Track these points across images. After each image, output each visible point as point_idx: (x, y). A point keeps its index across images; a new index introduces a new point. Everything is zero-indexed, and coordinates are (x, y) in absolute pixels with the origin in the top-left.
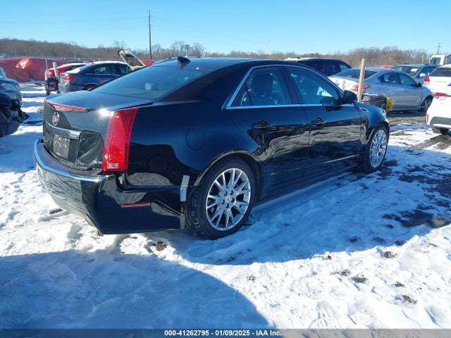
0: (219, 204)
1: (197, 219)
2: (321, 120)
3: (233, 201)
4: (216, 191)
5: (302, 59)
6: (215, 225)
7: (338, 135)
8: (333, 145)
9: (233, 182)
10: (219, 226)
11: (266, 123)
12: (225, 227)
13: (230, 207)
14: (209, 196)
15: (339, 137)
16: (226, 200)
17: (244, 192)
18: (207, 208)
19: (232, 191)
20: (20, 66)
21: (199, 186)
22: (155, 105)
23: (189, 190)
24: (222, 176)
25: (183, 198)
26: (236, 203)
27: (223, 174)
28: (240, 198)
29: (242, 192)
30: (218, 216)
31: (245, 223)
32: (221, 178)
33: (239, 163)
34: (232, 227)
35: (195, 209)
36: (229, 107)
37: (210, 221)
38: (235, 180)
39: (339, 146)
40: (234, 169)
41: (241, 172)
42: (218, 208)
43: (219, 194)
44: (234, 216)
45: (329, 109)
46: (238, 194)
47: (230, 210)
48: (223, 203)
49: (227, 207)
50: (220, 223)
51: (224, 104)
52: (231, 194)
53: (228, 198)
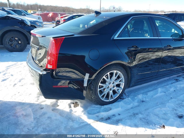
0: (106, 88)
1: (93, 95)
2: (170, 46)
3: (114, 87)
4: (104, 82)
5: (166, 13)
6: (103, 98)
7: (180, 53)
8: (177, 58)
9: (114, 78)
10: (105, 99)
11: (137, 47)
12: (108, 100)
13: (112, 90)
14: (100, 84)
15: (181, 54)
16: (110, 86)
17: (121, 83)
18: (99, 90)
19: (114, 82)
20: (49, 16)
21: (94, 79)
22: (75, 36)
23: (89, 81)
24: (108, 74)
25: (85, 85)
26: (116, 88)
27: (108, 73)
28: (118, 86)
29: (119, 83)
30: (105, 94)
31: (121, 98)
32: (107, 75)
33: (118, 68)
34: (113, 100)
35: (92, 90)
36: (116, 37)
37: (100, 96)
38: (115, 76)
39: (180, 59)
40: (115, 71)
41: (119, 72)
42: (105, 90)
43: (106, 83)
44: (114, 95)
45: (176, 40)
46: (117, 84)
47: (112, 91)
48: (108, 88)
49: (110, 90)
50: (106, 97)
51: (113, 37)
52: (113, 83)
53: (111, 86)
